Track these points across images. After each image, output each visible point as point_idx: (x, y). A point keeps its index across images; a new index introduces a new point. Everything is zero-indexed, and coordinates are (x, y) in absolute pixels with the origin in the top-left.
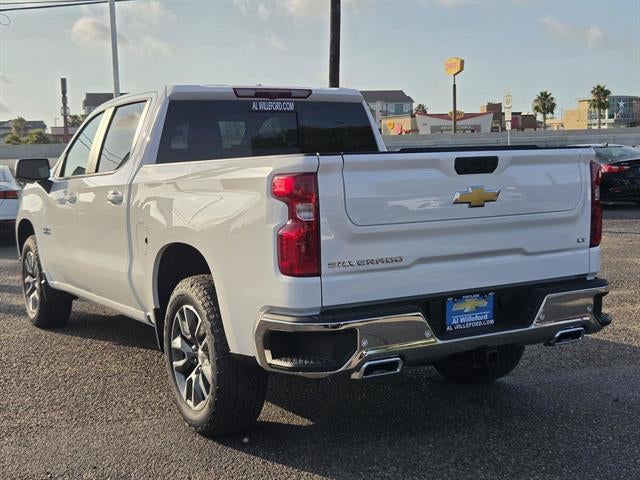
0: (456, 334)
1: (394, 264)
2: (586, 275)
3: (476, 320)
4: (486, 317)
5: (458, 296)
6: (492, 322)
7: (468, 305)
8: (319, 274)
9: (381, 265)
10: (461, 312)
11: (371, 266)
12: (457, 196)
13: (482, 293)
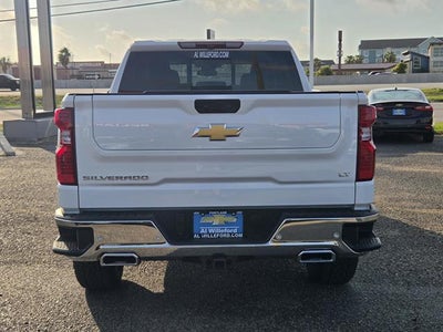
0: (202, 241)
1: (141, 181)
2: (354, 205)
3: (226, 232)
4: (235, 231)
5: (206, 211)
6: (241, 235)
7: (217, 219)
8: (76, 184)
9: (128, 181)
10: (210, 225)
11: (119, 181)
12: (197, 131)
13: (231, 211)
